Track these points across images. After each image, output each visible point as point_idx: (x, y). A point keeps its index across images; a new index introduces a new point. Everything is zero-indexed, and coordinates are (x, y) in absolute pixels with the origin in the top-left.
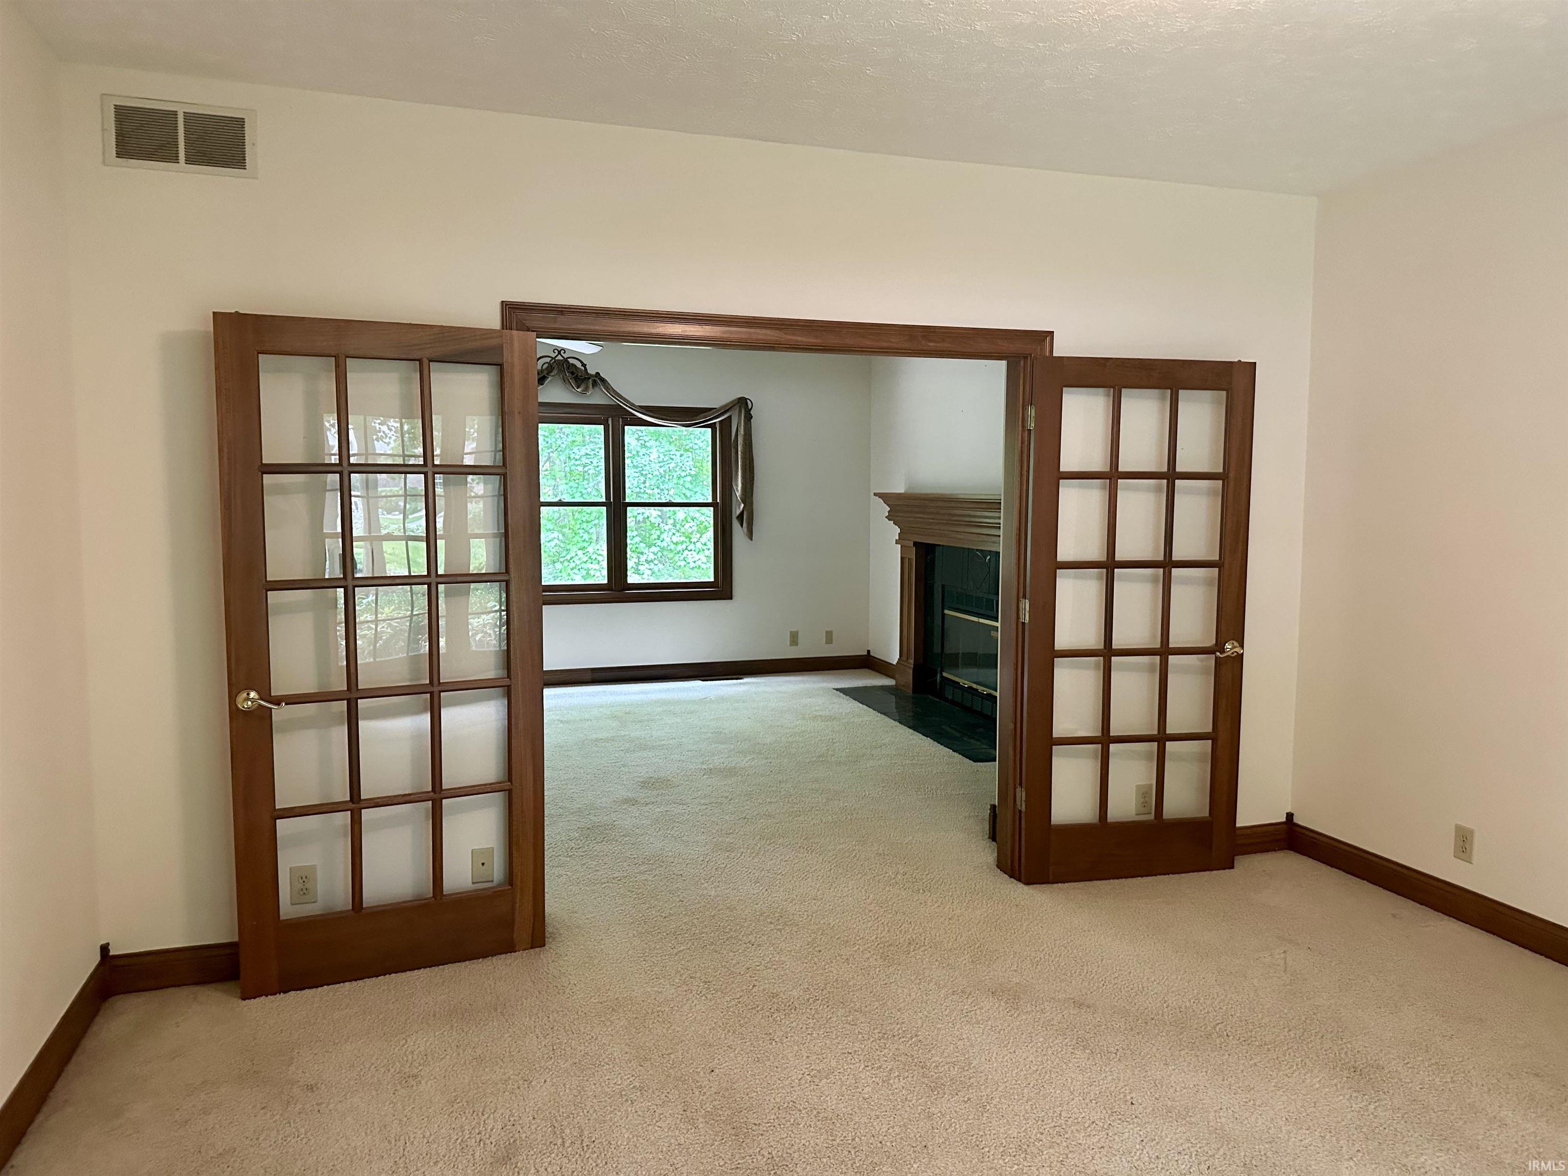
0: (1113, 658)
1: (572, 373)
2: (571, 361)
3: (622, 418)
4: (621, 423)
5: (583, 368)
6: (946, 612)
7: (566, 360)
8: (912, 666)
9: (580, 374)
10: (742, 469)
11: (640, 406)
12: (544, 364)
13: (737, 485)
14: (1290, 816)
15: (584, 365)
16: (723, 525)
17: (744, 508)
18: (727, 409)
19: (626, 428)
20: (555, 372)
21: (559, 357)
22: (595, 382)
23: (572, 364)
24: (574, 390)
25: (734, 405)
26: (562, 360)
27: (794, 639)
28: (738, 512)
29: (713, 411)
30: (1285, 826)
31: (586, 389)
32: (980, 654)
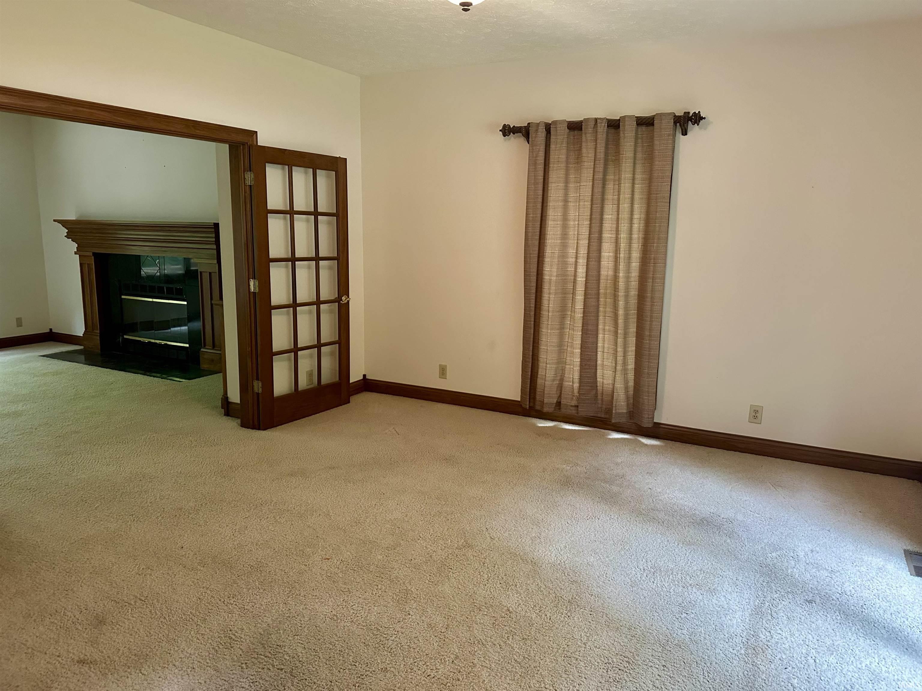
0: (297, 308)
6: (124, 297)
8: (99, 335)
14: (364, 376)
30: (362, 381)
32: (155, 322)
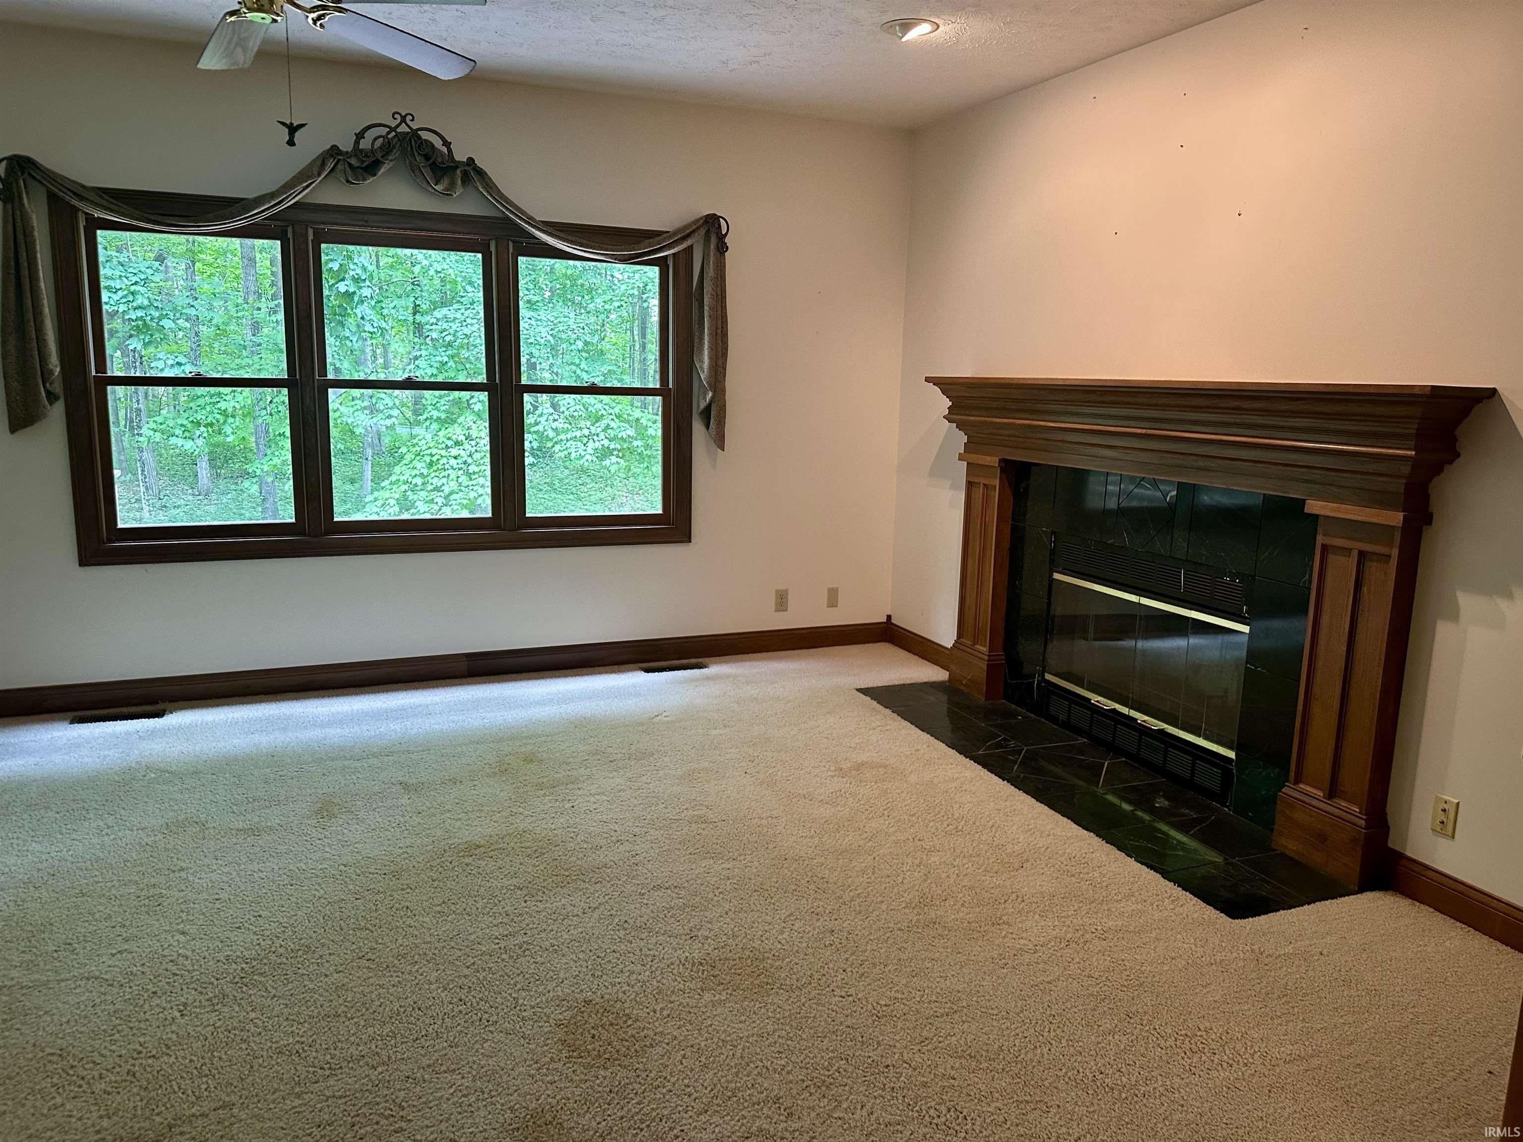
1: (427, 157)
2: (425, 135)
3: (514, 242)
4: (511, 251)
5: (445, 150)
6: (1057, 576)
7: (415, 133)
9: (440, 160)
10: (710, 334)
11: (543, 222)
12: (375, 139)
13: (702, 361)
15: (447, 144)
16: (678, 425)
17: (713, 398)
18: (685, 233)
19: (521, 259)
20: (395, 154)
21: (403, 128)
22: (465, 174)
23: (426, 141)
24: (430, 189)
25: (698, 228)
26: (408, 133)
27: (782, 601)
28: (703, 405)
29: (665, 235)
31: (452, 186)
